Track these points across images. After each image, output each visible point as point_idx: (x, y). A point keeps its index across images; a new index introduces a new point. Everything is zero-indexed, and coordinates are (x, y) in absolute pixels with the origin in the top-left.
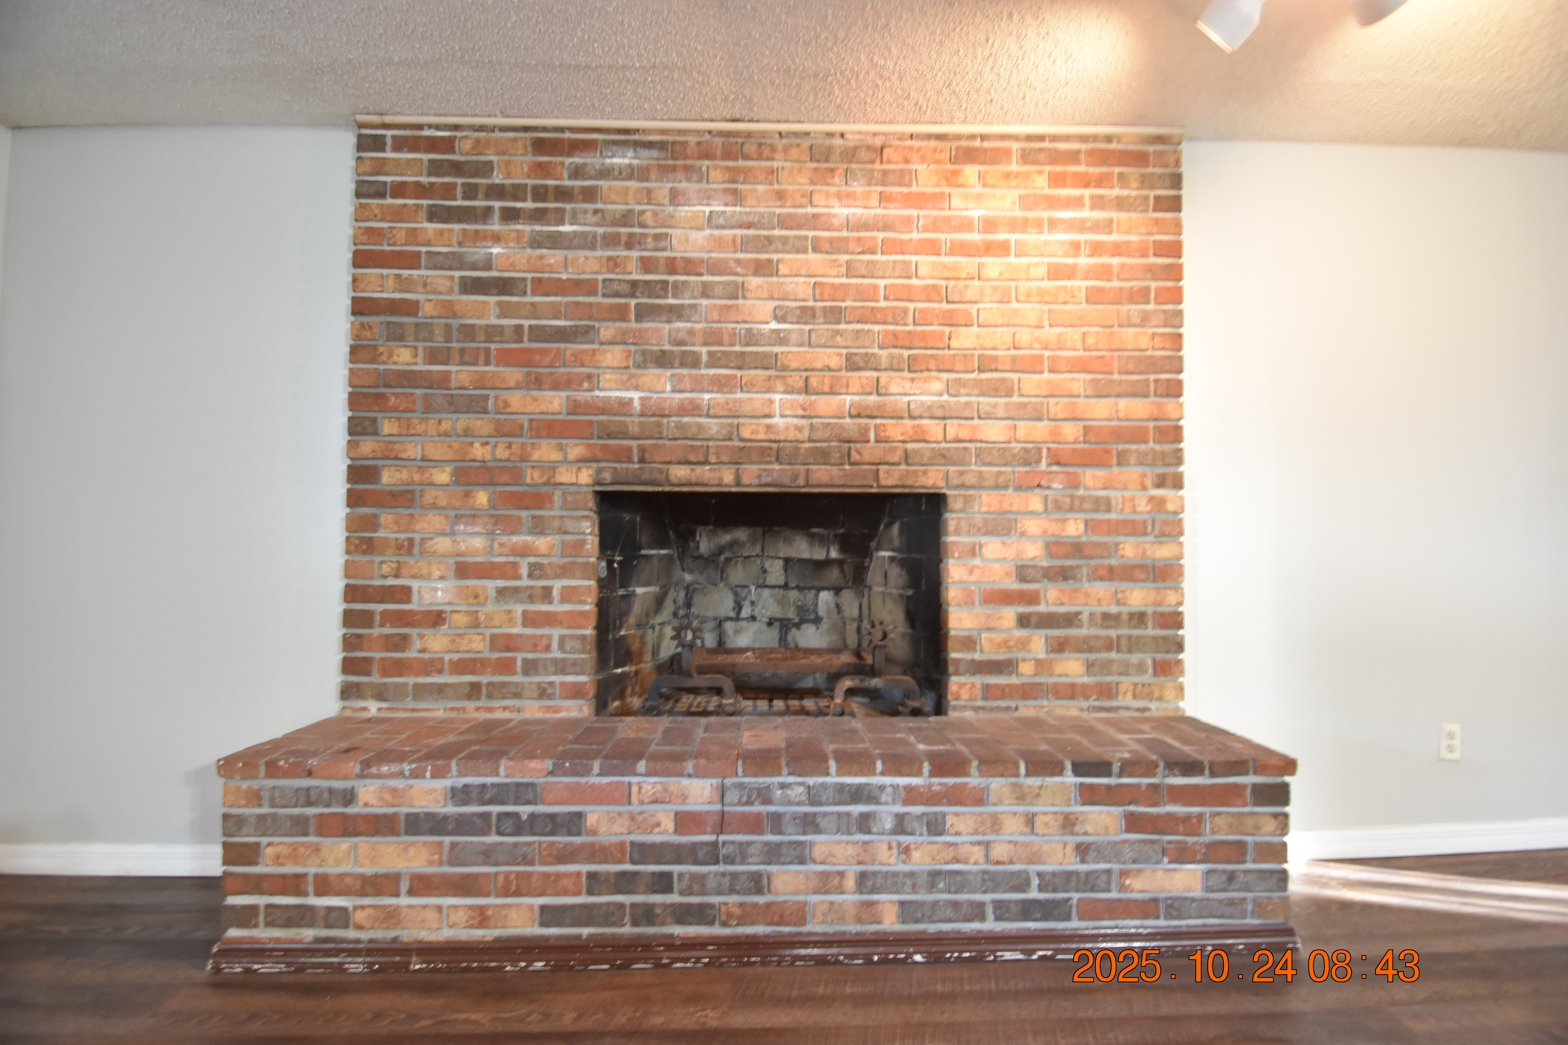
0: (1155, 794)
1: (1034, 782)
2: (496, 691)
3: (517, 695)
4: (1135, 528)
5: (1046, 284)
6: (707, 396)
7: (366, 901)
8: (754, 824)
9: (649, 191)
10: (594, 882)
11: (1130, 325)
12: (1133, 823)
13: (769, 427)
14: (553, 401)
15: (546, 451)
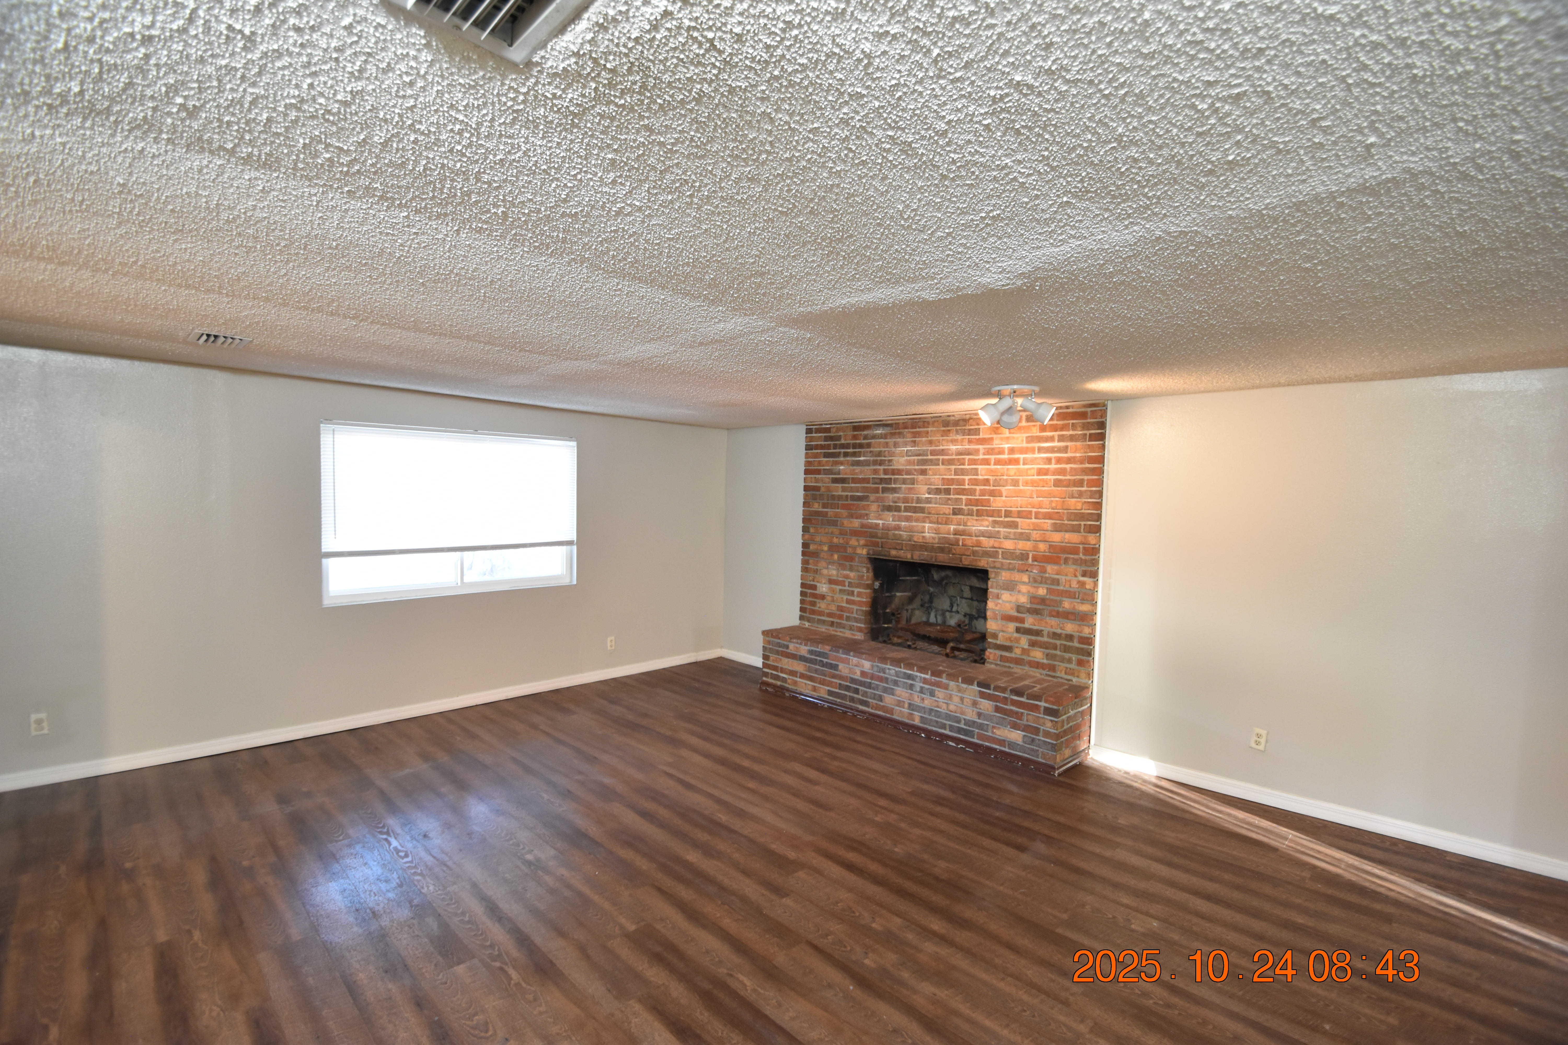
0: (1005, 700)
1: (964, 686)
2: (840, 625)
4: (1071, 595)
6: (903, 524)
7: (791, 677)
8: (881, 679)
9: (887, 443)
10: (841, 686)
12: (997, 709)
13: (923, 537)
14: (856, 523)
15: (853, 542)
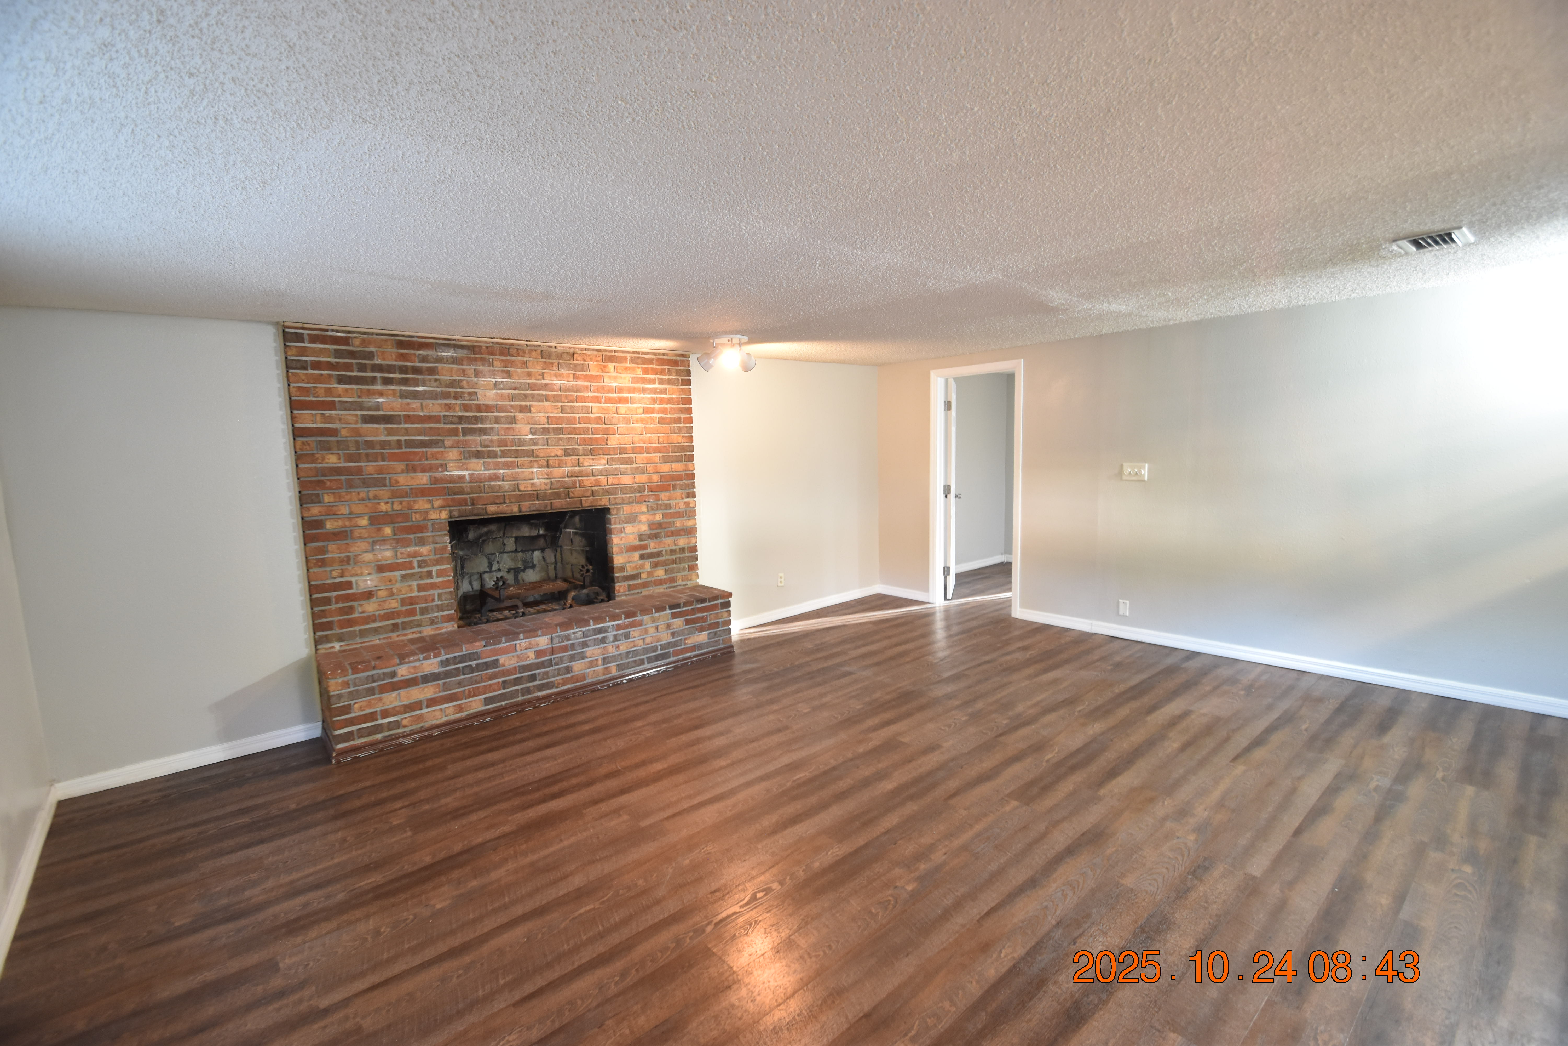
0: (693, 611)
1: (657, 615)
2: (405, 626)
3: (419, 626)
4: (679, 515)
5: (643, 416)
6: (502, 471)
7: (406, 715)
8: (565, 649)
9: (464, 371)
10: (505, 684)
11: (675, 433)
12: (687, 622)
13: (532, 484)
14: (423, 479)
15: (422, 504)
